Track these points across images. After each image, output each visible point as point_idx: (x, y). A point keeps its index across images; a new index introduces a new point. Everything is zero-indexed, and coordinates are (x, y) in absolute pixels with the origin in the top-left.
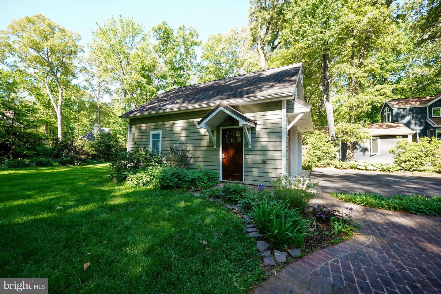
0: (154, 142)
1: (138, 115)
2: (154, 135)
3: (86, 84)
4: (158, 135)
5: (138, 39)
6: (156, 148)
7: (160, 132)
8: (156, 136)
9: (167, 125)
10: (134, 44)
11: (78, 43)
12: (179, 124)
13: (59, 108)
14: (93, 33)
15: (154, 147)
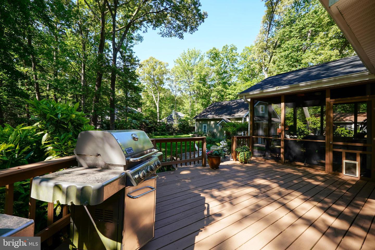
0: (204, 128)
1: (199, 119)
2: (204, 126)
3: (169, 87)
4: (206, 126)
5: (198, 60)
6: (205, 131)
7: (206, 125)
8: (205, 126)
9: (209, 122)
10: (195, 63)
11: (167, 68)
12: (212, 122)
13: (158, 103)
14: (175, 62)
15: (204, 130)
